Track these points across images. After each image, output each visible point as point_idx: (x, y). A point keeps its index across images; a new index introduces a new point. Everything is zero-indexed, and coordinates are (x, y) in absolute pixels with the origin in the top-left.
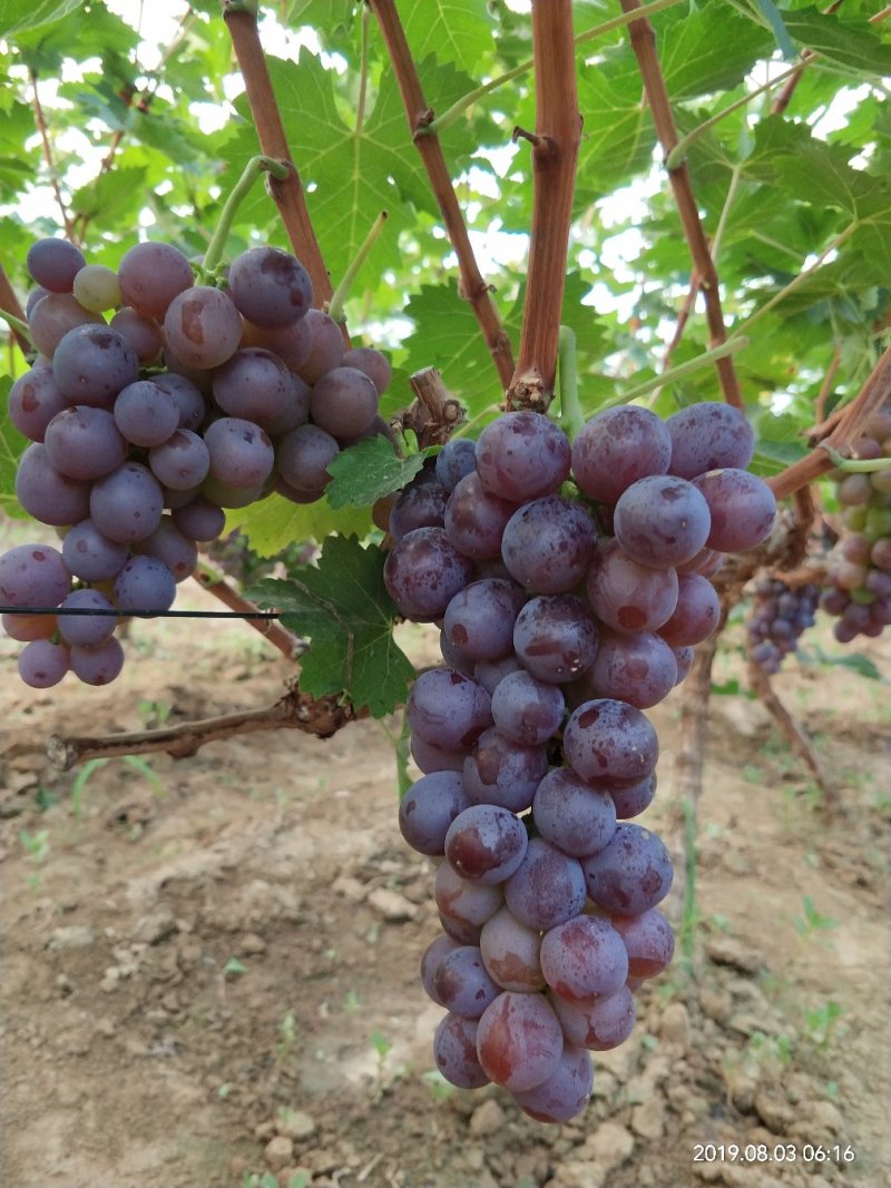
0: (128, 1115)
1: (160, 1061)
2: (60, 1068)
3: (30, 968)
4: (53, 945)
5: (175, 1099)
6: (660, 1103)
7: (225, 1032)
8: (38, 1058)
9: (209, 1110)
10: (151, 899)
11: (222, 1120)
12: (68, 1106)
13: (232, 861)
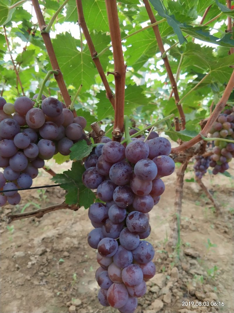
0: (34, 301)
1: (42, 286)
2: (16, 289)
3: (9, 263)
4: (14, 257)
5: (46, 296)
6: (171, 294)
7: (59, 278)
8: (11, 286)
9: (54, 299)
10: (40, 243)
11: (58, 301)
12: (19, 299)
13: (61, 232)
